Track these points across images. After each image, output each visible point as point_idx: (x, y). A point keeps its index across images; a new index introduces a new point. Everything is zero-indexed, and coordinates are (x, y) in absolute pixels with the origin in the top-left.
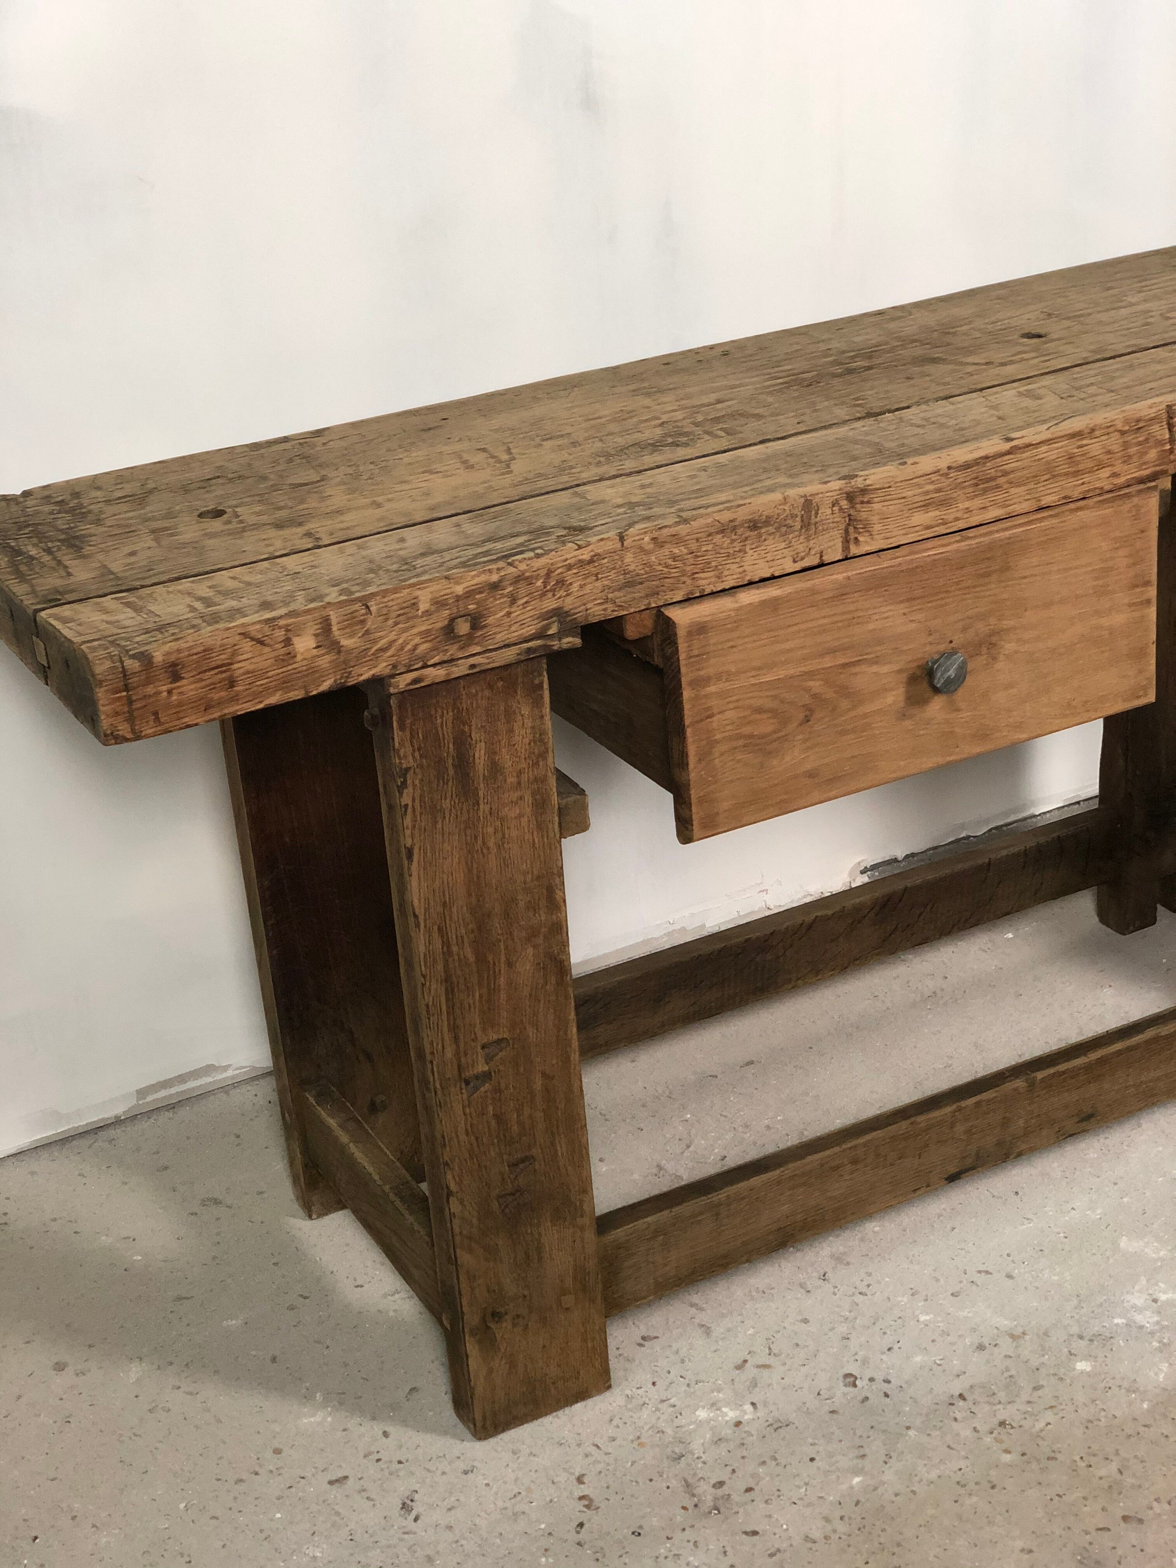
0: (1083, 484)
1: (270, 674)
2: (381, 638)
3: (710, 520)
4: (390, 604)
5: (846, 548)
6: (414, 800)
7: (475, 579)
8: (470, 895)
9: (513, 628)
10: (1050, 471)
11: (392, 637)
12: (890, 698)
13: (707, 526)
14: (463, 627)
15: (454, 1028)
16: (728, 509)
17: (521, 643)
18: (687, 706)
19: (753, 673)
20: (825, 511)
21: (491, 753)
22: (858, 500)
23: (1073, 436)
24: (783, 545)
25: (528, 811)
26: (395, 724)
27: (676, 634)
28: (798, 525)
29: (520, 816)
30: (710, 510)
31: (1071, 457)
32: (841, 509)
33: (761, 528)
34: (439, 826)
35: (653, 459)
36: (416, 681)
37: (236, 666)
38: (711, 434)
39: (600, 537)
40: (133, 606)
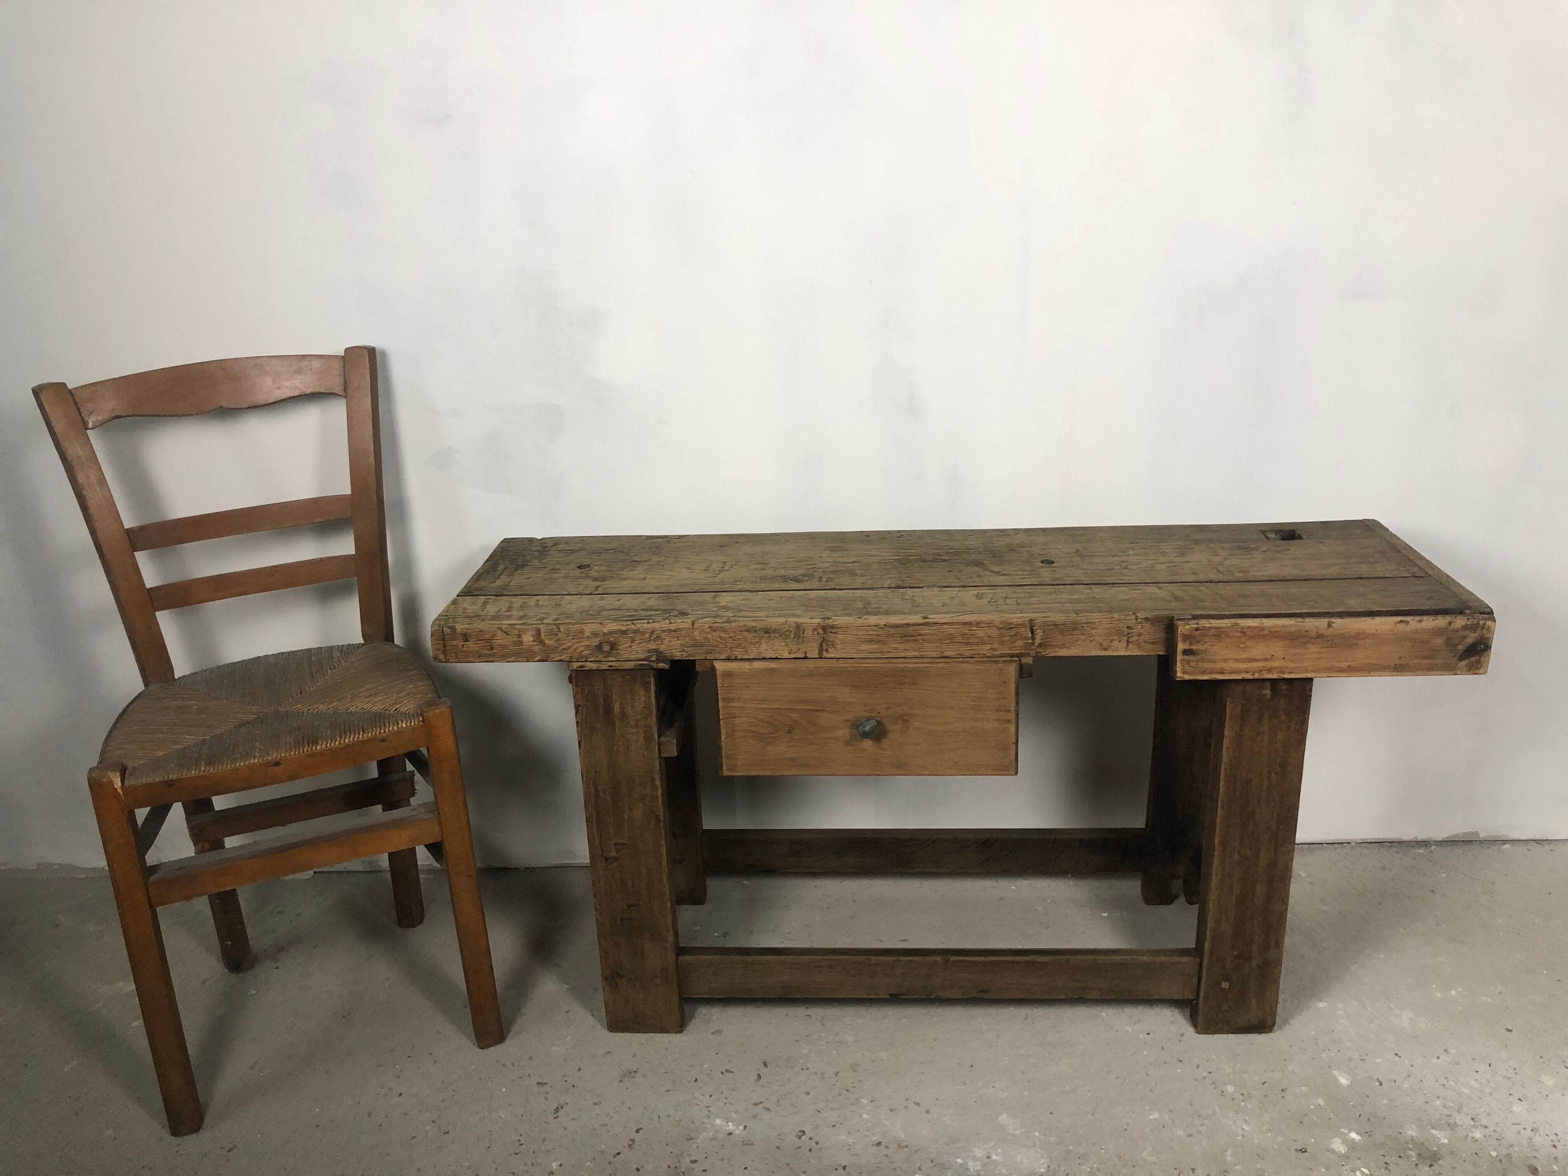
1: (510, 648)
2: (565, 643)
3: (742, 624)
4: (571, 629)
5: (820, 653)
6: (582, 720)
7: (614, 627)
9: (633, 653)
10: (951, 639)
11: (570, 644)
12: (839, 733)
13: (741, 626)
14: (606, 648)
16: (755, 621)
17: (636, 661)
18: (721, 710)
19: (758, 702)
20: (809, 632)
21: (623, 708)
22: (829, 630)
23: (965, 624)
24: (783, 644)
27: (717, 674)
28: (792, 636)
29: (637, 741)
30: (745, 619)
31: (964, 634)
32: (818, 633)
33: (770, 633)
35: (776, 586)
36: (582, 666)
37: (495, 641)
38: (820, 579)
39: (682, 621)
40: (485, 603)
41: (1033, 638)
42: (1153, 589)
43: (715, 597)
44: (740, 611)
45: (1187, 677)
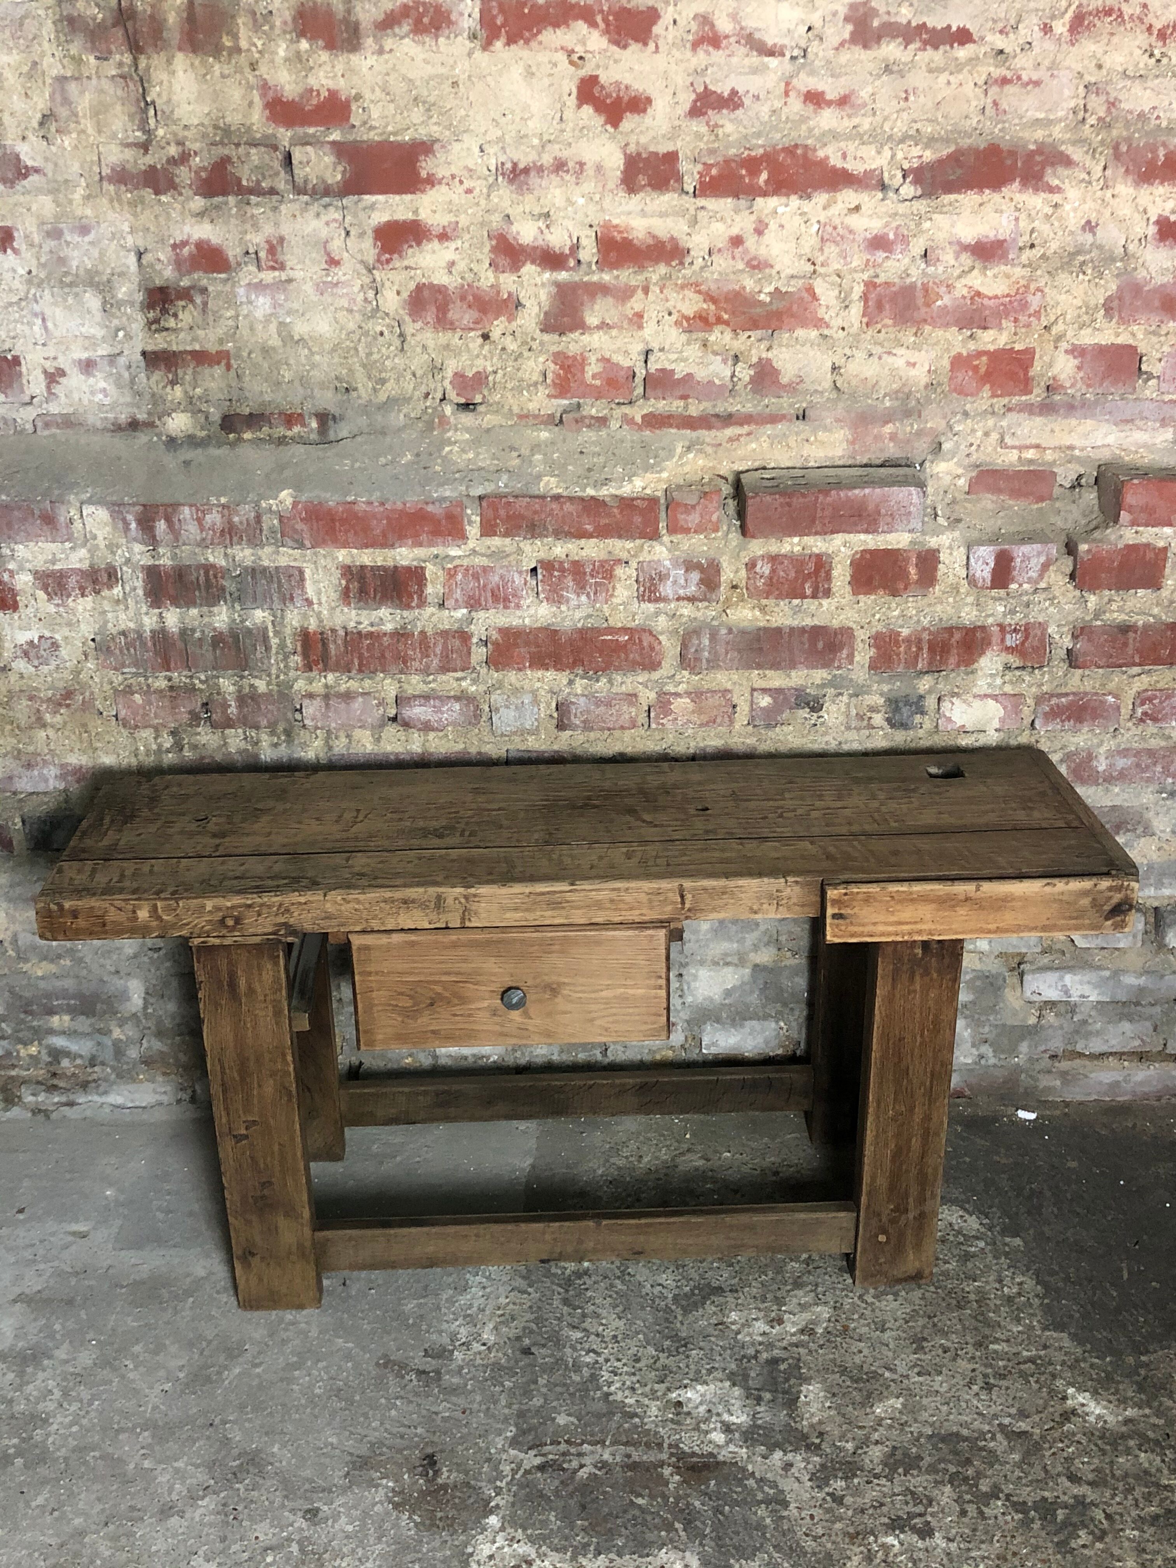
0: (621, 916)
1: (124, 924)
2: (185, 919)
3: (378, 895)
4: (191, 904)
5: (462, 923)
7: (237, 900)
8: (237, 1048)
9: (260, 927)
10: (598, 906)
11: (191, 919)
12: (485, 1004)
13: (376, 897)
14: (230, 922)
15: (227, 1109)
17: (264, 935)
19: (399, 975)
20: (450, 902)
21: (249, 983)
22: (471, 899)
24: (423, 915)
27: (352, 948)
28: (432, 905)
29: (266, 1016)
31: (612, 901)
32: (459, 903)
33: (410, 904)
34: (220, 1011)
35: (415, 842)
36: (204, 942)
37: (107, 918)
38: (462, 835)
39: (314, 892)
40: (94, 871)
41: (683, 903)
42: (807, 844)
43: (348, 860)
44: (376, 878)
45: (837, 940)
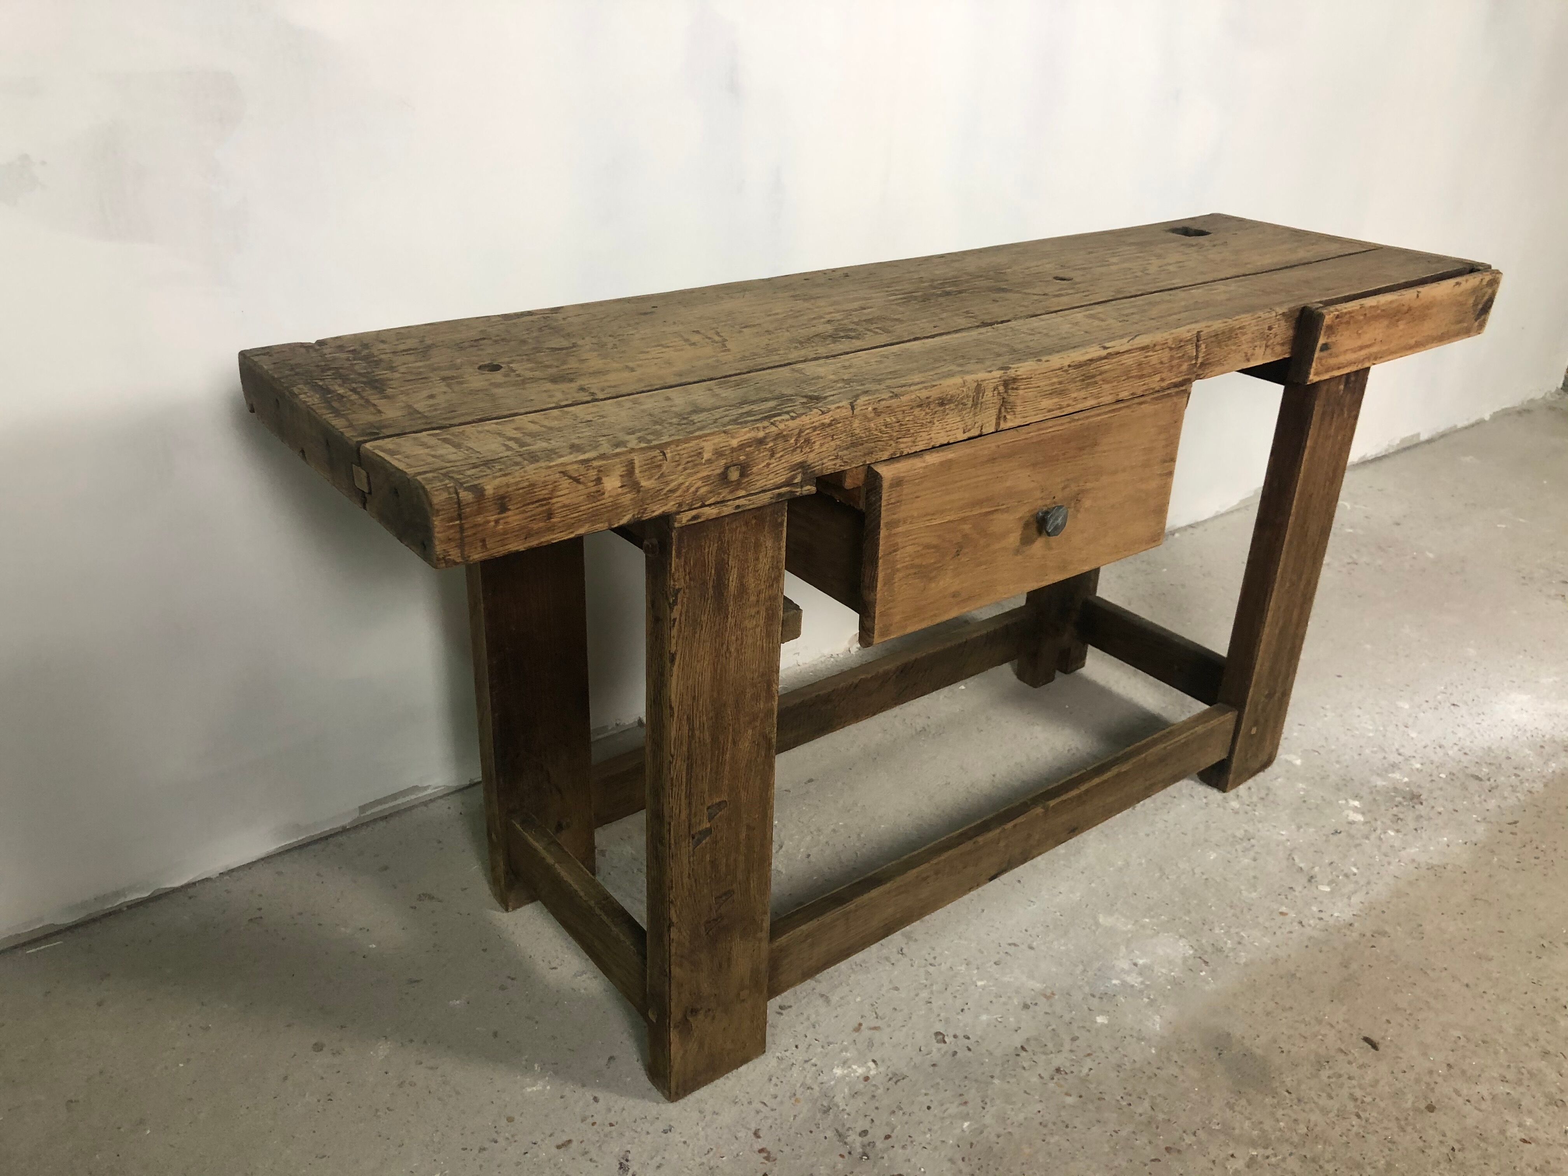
0: (1144, 384)
1: (582, 508)
2: (672, 481)
3: (913, 397)
4: (682, 452)
5: (998, 424)
6: (681, 615)
7: (745, 434)
8: (712, 690)
9: (770, 477)
11: (681, 480)
13: (911, 400)
14: (734, 475)
15: (689, 796)
16: (926, 388)
17: (774, 489)
18: (881, 542)
19: (929, 518)
20: (989, 394)
21: (741, 577)
22: (1010, 386)
23: (1142, 349)
24: (958, 419)
25: (762, 622)
26: (674, 552)
27: (881, 486)
28: (970, 403)
29: (757, 626)
30: (912, 388)
31: (1140, 364)
33: (946, 404)
34: (697, 636)
35: (838, 347)
36: (695, 518)
37: (554, 500)
39: (837, 405)
40: (451, 442)
41: (1197, 357)
45: (1316, 379)
